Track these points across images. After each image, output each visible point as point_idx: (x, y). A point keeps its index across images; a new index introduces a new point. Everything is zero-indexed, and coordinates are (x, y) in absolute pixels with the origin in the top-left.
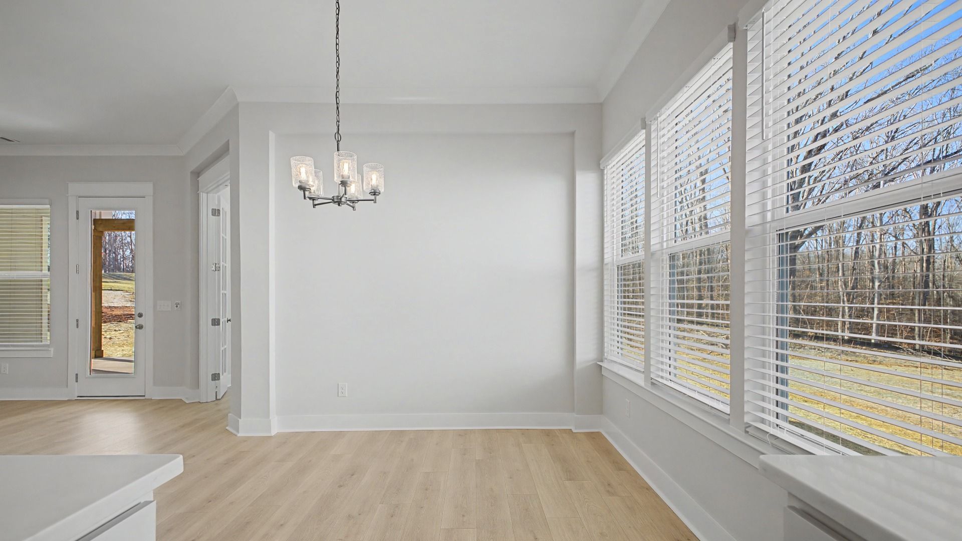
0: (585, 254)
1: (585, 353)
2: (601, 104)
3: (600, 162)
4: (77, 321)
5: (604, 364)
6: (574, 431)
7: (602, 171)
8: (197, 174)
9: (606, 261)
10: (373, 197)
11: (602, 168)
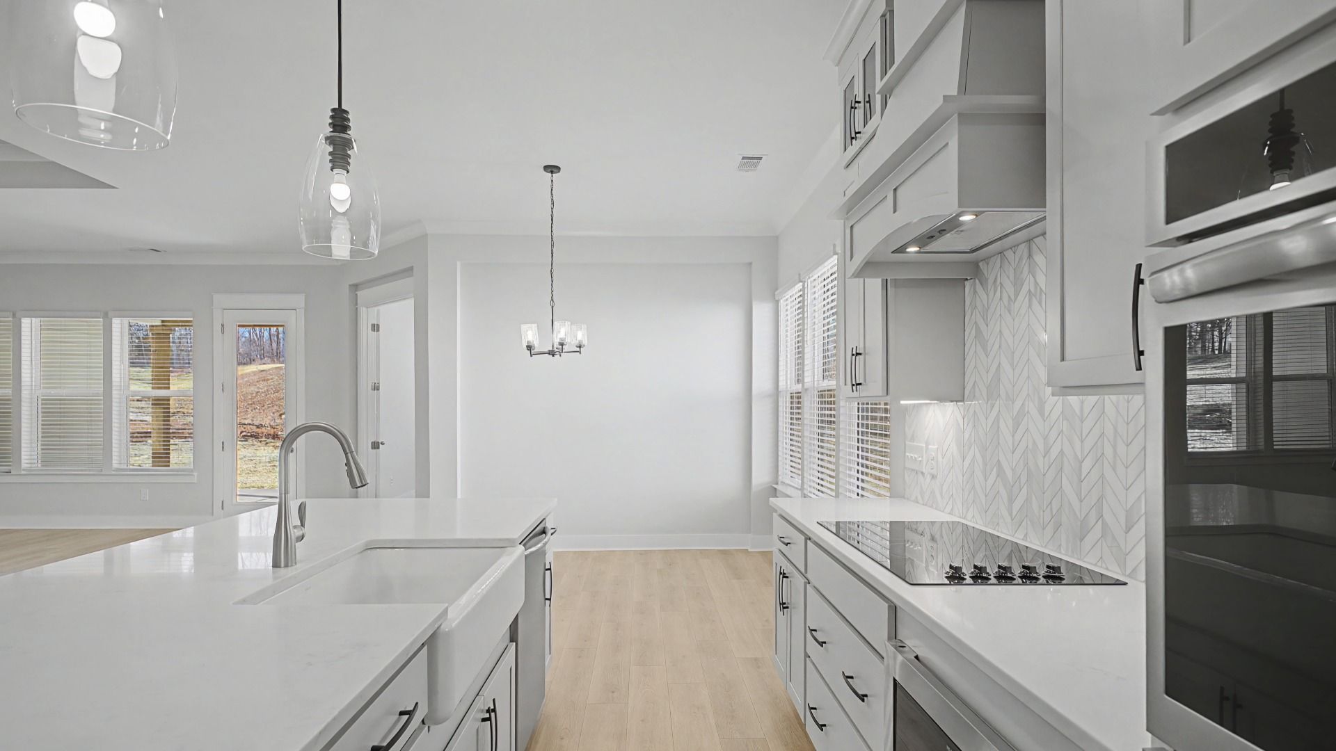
0: (762, 381)
1: (761, 477)
2: (777, 237)
3: (776, 293)
4: (223, 443)
5: (779, 487)
6: (750, 550)
7: (777, 302)
8: (355, 287)
9: (780, 388)
10: (578, 349)
11: (777, 299)
